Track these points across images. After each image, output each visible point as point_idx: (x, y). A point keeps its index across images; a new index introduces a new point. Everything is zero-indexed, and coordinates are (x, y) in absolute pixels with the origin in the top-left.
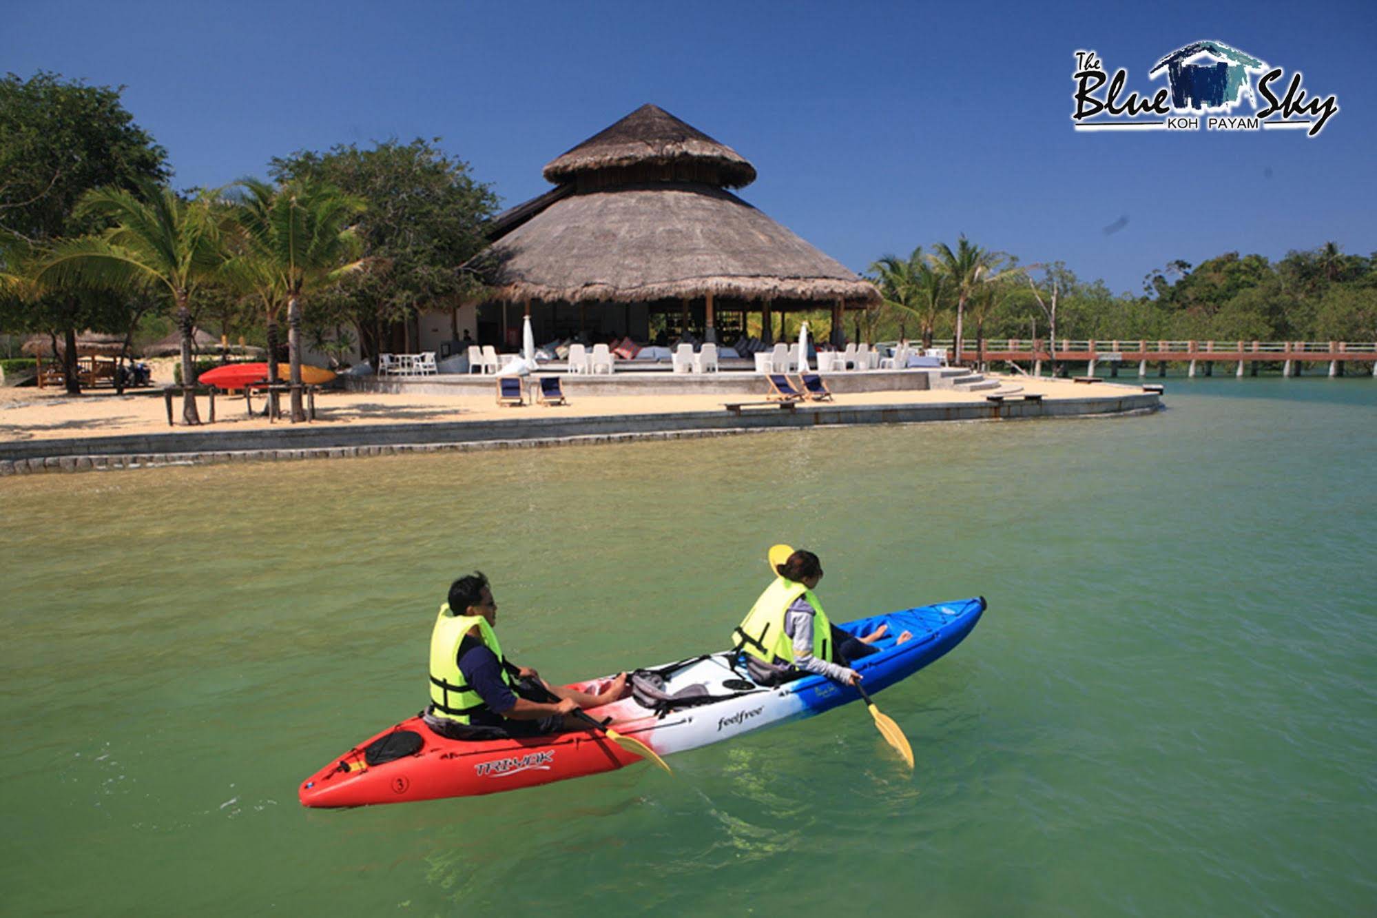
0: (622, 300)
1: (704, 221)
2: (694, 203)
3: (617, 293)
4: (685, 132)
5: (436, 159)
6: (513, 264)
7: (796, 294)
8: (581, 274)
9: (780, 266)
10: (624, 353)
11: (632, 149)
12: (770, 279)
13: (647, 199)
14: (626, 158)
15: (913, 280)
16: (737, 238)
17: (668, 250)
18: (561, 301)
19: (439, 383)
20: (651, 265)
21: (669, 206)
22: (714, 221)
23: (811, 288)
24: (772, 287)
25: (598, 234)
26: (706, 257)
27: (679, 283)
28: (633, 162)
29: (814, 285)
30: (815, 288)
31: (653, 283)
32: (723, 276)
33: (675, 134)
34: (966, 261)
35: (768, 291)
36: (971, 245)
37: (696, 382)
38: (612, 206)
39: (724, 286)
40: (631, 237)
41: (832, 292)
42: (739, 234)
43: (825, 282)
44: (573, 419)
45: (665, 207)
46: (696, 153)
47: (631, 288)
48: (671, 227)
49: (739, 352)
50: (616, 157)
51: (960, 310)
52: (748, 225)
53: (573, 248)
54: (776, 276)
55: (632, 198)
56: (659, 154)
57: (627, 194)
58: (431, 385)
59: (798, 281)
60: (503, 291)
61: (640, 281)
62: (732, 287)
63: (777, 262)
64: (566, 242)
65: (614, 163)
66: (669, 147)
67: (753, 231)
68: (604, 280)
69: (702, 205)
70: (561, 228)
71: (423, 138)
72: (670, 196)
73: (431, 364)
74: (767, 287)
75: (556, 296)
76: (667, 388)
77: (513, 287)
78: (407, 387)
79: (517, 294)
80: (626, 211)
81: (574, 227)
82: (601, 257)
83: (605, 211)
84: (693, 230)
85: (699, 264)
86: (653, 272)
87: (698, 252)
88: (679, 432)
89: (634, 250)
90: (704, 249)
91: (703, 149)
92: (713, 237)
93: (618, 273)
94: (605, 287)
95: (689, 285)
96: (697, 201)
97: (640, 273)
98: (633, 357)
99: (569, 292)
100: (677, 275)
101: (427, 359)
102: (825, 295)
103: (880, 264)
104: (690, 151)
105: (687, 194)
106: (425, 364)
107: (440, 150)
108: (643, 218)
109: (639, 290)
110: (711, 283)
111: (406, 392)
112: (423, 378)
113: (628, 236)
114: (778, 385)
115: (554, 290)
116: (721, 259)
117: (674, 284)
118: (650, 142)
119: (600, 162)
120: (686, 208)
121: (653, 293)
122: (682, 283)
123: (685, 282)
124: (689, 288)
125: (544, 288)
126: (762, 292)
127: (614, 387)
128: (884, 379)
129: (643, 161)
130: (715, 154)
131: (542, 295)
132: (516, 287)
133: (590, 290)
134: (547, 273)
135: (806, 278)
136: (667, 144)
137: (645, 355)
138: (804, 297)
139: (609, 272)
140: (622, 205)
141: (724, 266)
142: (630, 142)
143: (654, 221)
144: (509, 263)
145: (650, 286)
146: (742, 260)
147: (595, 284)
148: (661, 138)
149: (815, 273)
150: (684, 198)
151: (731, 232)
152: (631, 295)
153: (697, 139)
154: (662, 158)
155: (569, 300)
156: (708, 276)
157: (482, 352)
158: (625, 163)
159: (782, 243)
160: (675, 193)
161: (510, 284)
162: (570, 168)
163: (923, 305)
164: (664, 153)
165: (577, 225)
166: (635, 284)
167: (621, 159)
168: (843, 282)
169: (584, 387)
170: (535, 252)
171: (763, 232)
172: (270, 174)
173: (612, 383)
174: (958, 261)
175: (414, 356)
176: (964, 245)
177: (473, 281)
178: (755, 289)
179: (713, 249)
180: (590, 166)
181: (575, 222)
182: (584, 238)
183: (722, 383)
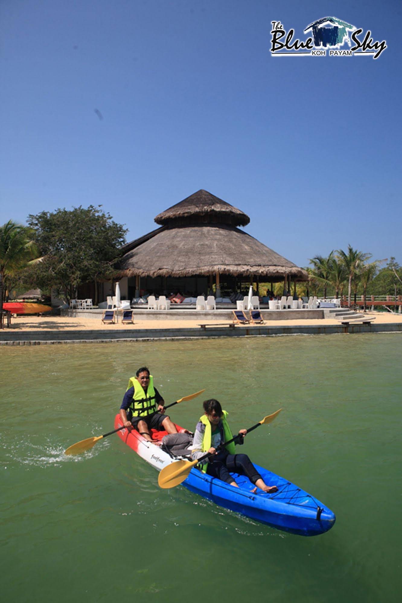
0: (175, 276)
1: (219, 240)
2: (216, 232)
3: (173, 272)
4: (215, 200)
5: (100, 214)
6: (132, 260)
7: (258, 273)
8: (158, 264)
9: (252, 260)
10: (177, 300)
11: (189, 209)
12: (246, 266)
13: (195, 231)
14: (187, 213)
15: (330, 268)
16: (233, 247)
17: (199, 253)
18: (148, 276)
19: (91, 313)
20: (190, 260)
21: (204, 234)
22: (224, 240)
23: (266, 270)
24: (246, 270)
25: (170, 247)
26: (216, 256)
27: (201, 268)
28: (189, 214)
29: (268, 269)
30: (268, 270)
31: (189, 268)
32: (222, 264)
33: (210, 202)
34: (352, 258)
35: (244, 271)
36: (354, 251)
37: (203, 314)
38: (179, 234)
39: (222, 269)
40: (184, 247)
41: (277, 272)
42: (235, 246)
43: (274, 268)
44: (120, 330)
45: (203, 234)
46: (218, 210)
47: (179, 270)
48: (202, 243)
49: (231, 300)
50: (182, 213)
51: (350, 281)
52: (241, 242)
53: (158, 253)
54: (249, 265)
55: (188, 230)
56: (201, 211)
57: (187, 229)
58: (87, 314)
59: (260, 267)
60: (124, 271)
61: (184, 267)
62: (226, 270)
63: (251, 258)
64: (156, 250)
65: (181, 215)
66: (205, 207)
67: (243, 244)
68: (168, 267)
69: (221, 233)
70: (155, 244)
71: (93, 205)
72: (205, 229)
73: (90, 304)
74: (243, 270)
75: (146, 274)
76: (189, 317)
77: (128, 270)
78: (79, 314)
79: (130, 273)
80: (185, 236)
81: (161, 244)
82: (169, 256)
83: (176, 236)
84: (213, 244)
85: (212, 259)
86: (190, 263)
87: (212, 254)
88: (173, 338)
89: (184, 254)
90: (216, 252)
91: (222, 208)
92: (222, 247)
93: (175, 263)
94: (167, 270)
95: (205, 269)
96: (218, 231)
97: (184, 264)
98: (181, 302)
99: (152, 272)
100: (201, 265)
101: (88, 302)
102: (274, 273)
103: (314, 260)
104: (215, 209)
105: (213, 228)
106: (87, 304)
107: (101, 210)
108: (191, 239)
109: (183, 271)
110: (216, 268)
111: (78, 316)
112: (85, 310)
113: (183, 247)
114: (237, 316)
115: (146, 271)
116: (223, 257)
117: (199, 269)
118: (198, 205)
119: (175, 215)
120: (212, 235)
121: (189, 273)
122: (202, 268)
123: (204, 268)
124: (205, 270)
125: (141, 271)
126: (241, 272)
127: (165, 316)
128: (299, 314)
129: (193, 214)
130: (227, 210)
131: (140, 273)
132: (130, 270)
133: (161, 271)
134: (144, 264)
135: (264, 266)
136: (205, 206)
137: (187, 302)
138: (263, 275)
139: (171, 263)
140: (183, 233)
141: (223, 261)
142: (190, 206)
143: (196, 240)
144: (131, 259)
145: (188, 269)
146: (233, 258)
147: (163, 268)
148: (203, 204)
149: (270, 263)
150: (212, 230)
151: (231, 245)
152: (179, 273)
153: (220, 204)
154: (202, 212)
155: (152, 276)
156: (215, 265)
157: (112, 299)
158: (186, 215)
159: (256, 250)
160: (208, 228)
161: (127, 269)
162: (163, 218)
163: (334, 279)
164: (203, 210)
165: (162, 242)
166: (181, 269)
167: (184, 213)
168: (284, 267)
169: (152, 316)
170: (142, 255)
171: (247, 245)
172: (27, 221)
173: (164, 314)
174: (349, 258)
175: (83, 301)
176: (351, 250)
177: (110, 267)
178: (237, 271)
179: (220, 252)
180: (171, 217)
181: (162, 241)
182: (163, 248)
183: (215, 315)
